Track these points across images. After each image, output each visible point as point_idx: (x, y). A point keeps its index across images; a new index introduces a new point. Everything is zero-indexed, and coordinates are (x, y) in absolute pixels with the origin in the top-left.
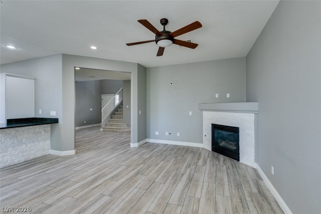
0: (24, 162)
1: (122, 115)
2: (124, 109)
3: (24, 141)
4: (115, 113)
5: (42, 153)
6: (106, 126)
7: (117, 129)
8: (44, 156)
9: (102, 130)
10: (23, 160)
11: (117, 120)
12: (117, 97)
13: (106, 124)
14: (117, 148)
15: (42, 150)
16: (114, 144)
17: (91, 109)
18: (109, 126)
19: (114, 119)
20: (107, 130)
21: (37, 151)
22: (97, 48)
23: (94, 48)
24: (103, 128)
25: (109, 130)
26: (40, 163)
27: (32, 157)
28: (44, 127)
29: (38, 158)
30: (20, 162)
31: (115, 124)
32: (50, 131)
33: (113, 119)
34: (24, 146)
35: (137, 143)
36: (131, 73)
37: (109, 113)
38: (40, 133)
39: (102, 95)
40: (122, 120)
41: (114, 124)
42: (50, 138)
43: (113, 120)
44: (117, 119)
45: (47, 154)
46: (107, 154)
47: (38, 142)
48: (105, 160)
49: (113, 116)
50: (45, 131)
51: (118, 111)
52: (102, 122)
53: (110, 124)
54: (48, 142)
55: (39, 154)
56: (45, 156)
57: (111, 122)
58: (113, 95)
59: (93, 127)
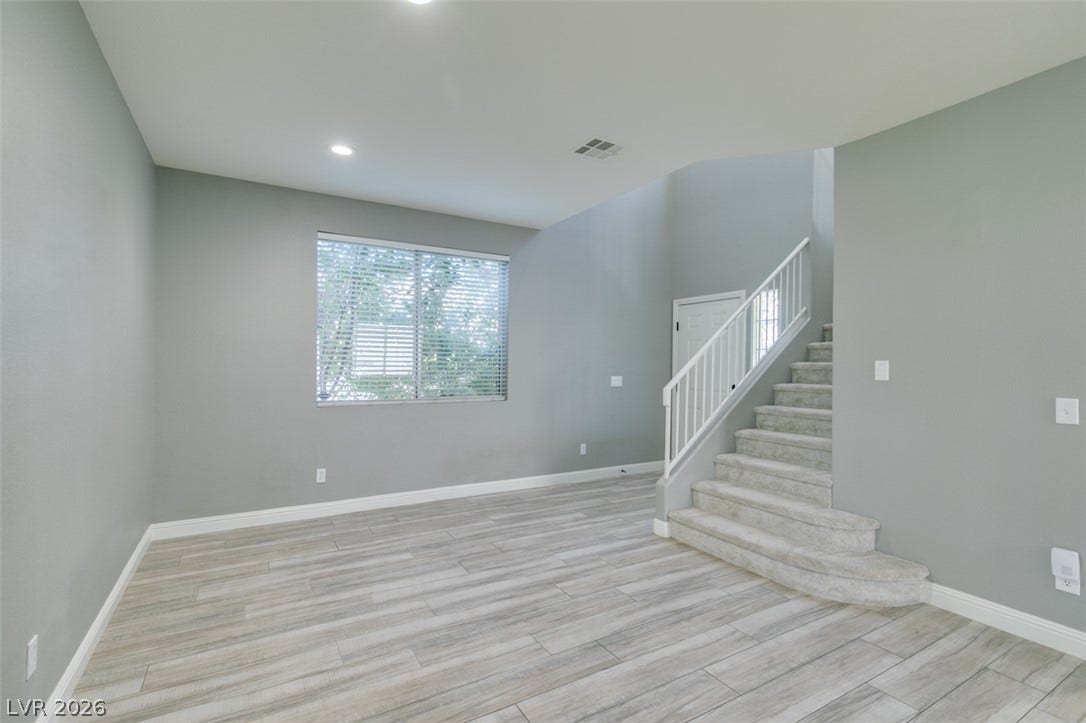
1: (828, 433)
2: (839, 386)
4: (755, 415)
6: (693, 504)
7: (783, 558)
9: (662, 529)
11: (778, 475)
12: (768, 305)
13: (692, 490)
17: (616, 381)
18: (713, 511)
19: (751, 454)
20: (699, 540)
24: (669, 519)
25: (713, 546)
31: (766, 508)
33: (743, 459)
37: (713, 415)
39: (676, 303)
40: (824, 477)
41: (749, 503)
43: (742, 468)
44: (774, 458)
49: (746, 432)
51: (779, 397)
52: (667, 475)
53: (720, 496)
57: (725, 479)
58: (743, 293)
59: (623, 478)
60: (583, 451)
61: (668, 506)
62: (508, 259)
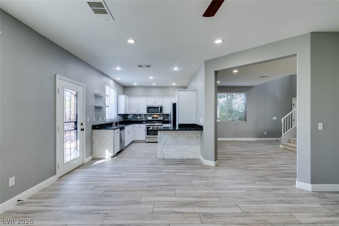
0: (181, 159)
3: (180, 142)
5: (194, 156)
6: (289, 142)
8: (193, 159)
9: (281, 146)
10: (180, 158)
13: (289, 140)
14: (269, 179)
15: (193, 153)
16: (273, 170)
17: (275, 118)
20: (289, 148)
21: (190, 153)
22: (223, 41)
23: (219, 41)
24: (283, 145)
26: (185, 164)
27: (185, 157)
28: (195, 133)
29: (190, 159)
30: (178, 158)
32: (200, 138)
34: (180, 146)
35: (310, 185)
36: (295, 55)
38: (192, 138)
39: (293, 99)
42: (200, 144)
45: (198, 158)
46: (244, 181)
47: (191, 145)
48: (230, 187)
50: (196, 137)
52: (283, 136)
54: (199, 147)
55: (191, 156)
56: (196, 159)
59: (277, 141)
60: (265, 133)
61: (283, 142)
62: (246, 93)
